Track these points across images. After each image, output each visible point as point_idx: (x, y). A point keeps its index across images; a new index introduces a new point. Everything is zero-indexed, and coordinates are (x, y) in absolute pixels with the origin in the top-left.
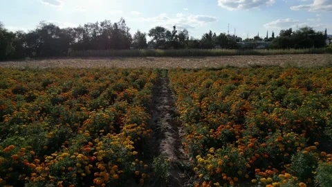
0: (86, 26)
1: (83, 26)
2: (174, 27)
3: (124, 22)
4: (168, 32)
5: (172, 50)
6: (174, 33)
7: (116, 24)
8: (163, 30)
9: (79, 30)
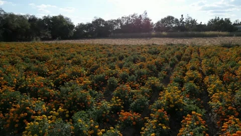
0: (123, 18)
1: (121, 18)
2: (182, 16)
3: (146, 14)
4: (177, 20)
5: (179, 32)
6: (182, 20)
7: (140, 16)
8: (172, 18)
9: (118, 21)
